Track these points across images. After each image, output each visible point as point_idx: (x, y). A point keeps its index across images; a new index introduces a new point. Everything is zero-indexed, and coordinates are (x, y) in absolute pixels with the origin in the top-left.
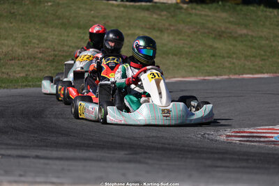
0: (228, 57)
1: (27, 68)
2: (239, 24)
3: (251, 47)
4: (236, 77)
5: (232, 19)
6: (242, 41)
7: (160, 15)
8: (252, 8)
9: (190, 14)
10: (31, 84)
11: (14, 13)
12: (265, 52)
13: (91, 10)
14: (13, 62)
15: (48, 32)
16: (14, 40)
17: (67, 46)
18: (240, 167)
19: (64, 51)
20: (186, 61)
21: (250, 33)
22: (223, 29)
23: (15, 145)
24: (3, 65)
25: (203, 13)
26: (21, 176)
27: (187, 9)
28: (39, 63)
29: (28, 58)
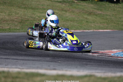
0: (93, 23)
1: (10, 25)
2: (98, 10)
3: (103, 19)
4: (97, 31)
5: (95, 7)
6: (99, 16)
7: (66, 5)
8: (103, 3)
9: (78, 5)
10: (11, 31)
11: (5, 2)
12: (108, 21)
13: (37, 2)
14: (4, 22)
15: (19, 10)
16: (5, 13)
17: (27, 16)
18: (97, 65)
19: (26, 18)
20: (76, 24)
21: (103, 13)
22: (91, 11)
23: (5, 54)
24: (0, 24)
25: (83, 4)
26: (6, 65)
27: (77, 3)
28: (15, 23)
29: (11, 21)
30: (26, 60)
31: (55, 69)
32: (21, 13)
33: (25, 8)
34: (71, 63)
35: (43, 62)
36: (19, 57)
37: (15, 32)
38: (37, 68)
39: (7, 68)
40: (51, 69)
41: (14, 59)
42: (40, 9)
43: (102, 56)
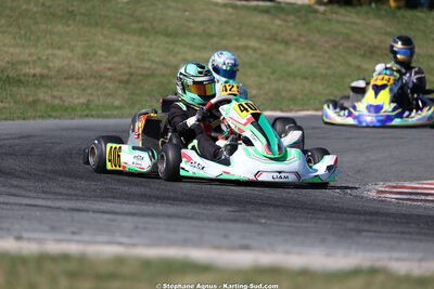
1: (89, 91)
5: (389, 30)
7: (285, 21)
8: (419, 14)
9: (329, 20)
10: (94, 113)
11: (73, 11)
13: (185, 11)
14: (69, 82)
15: (121, 40)
16: (72, 51)
17: (148, 60)
18: (397, 232)
19: (143, 68)
20: (320, 87)
22: (376, 43)
23: (69, 195)
24: (55, 86)
25: (348, 19)
26: (73, 233)
27: (324, 13)
28: (107, 84)
29: (91, 76)
30: (143, 215)
31: (246, 248)
32: (129, 49)
33: (142, 32)
34: (305, 225)
35: (206, 223)
36: (119, 206)
37: (106, 117)
38: (185, 243)
39: (78, 242)
40: (232, 248)
41: (104, 212)
42: (196, 35)
43: (413, 200)
